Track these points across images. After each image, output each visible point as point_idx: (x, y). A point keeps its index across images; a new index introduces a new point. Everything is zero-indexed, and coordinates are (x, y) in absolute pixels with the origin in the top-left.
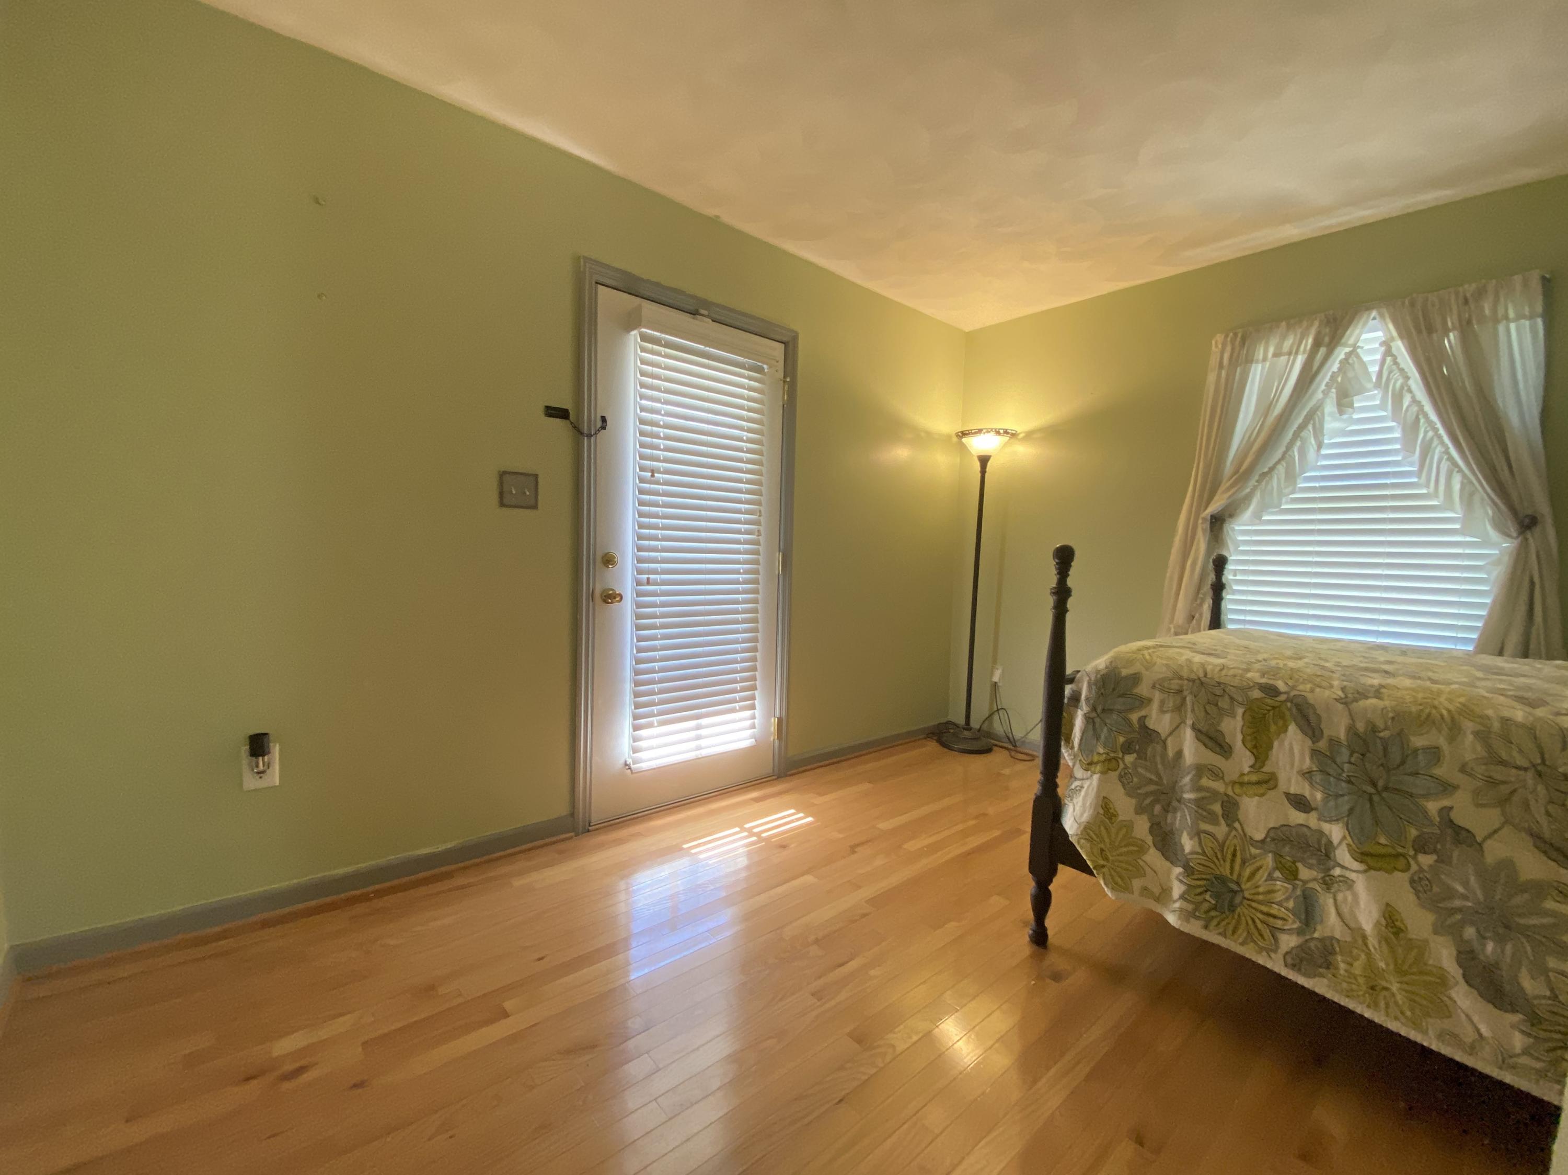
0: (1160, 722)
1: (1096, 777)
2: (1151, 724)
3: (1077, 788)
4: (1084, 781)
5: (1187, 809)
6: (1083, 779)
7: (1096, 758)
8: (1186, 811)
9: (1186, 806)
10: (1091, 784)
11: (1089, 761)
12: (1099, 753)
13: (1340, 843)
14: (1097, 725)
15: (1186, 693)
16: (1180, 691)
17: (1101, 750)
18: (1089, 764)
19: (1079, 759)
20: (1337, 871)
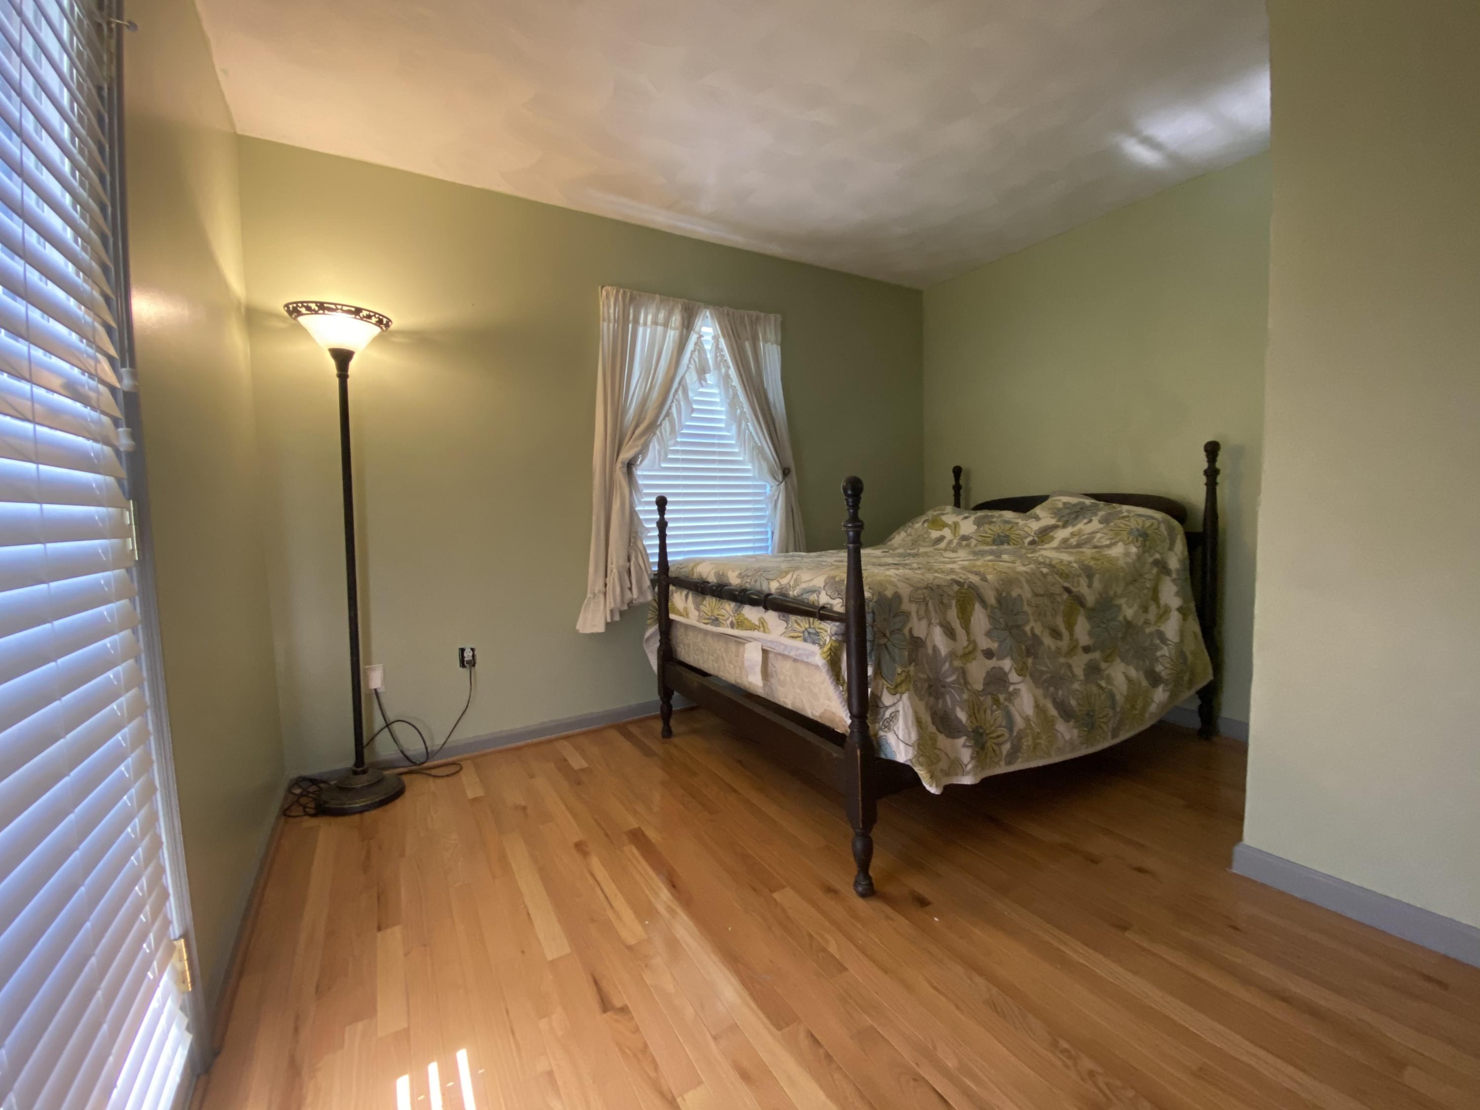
0: (919, 628)
1: (905, 697)
2: (916, 633)
3: (893, 715)
4: (896, 705)
5: (953, 689)
6: (894, 704)
7: (899, 679)
8: (953, 692)
9: (953, 688)
10: (904, 704)
11: (894, 684)
12: (899, 674)
13: (1010, 670)
14: (890, 649)
15: (928, 599)
16: (924, 598)
17: (899, 670)
18: (896, 687)
19: (885, 686)
20: (1011, 688)
